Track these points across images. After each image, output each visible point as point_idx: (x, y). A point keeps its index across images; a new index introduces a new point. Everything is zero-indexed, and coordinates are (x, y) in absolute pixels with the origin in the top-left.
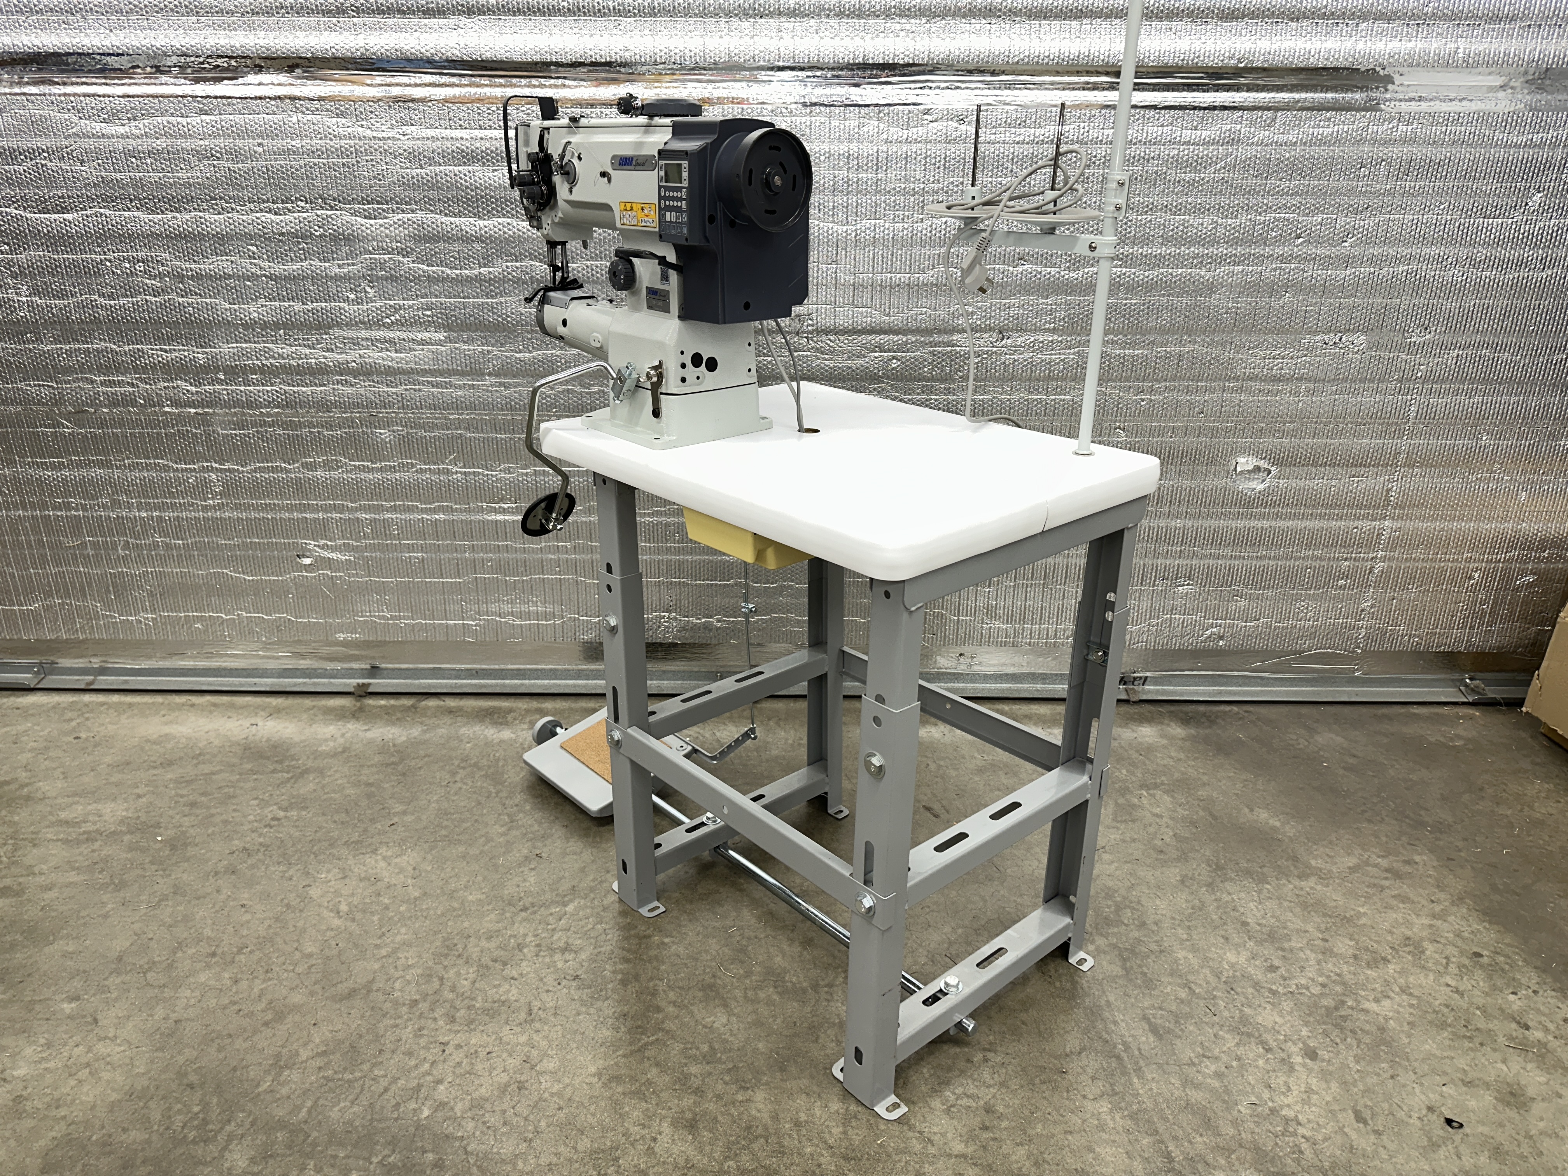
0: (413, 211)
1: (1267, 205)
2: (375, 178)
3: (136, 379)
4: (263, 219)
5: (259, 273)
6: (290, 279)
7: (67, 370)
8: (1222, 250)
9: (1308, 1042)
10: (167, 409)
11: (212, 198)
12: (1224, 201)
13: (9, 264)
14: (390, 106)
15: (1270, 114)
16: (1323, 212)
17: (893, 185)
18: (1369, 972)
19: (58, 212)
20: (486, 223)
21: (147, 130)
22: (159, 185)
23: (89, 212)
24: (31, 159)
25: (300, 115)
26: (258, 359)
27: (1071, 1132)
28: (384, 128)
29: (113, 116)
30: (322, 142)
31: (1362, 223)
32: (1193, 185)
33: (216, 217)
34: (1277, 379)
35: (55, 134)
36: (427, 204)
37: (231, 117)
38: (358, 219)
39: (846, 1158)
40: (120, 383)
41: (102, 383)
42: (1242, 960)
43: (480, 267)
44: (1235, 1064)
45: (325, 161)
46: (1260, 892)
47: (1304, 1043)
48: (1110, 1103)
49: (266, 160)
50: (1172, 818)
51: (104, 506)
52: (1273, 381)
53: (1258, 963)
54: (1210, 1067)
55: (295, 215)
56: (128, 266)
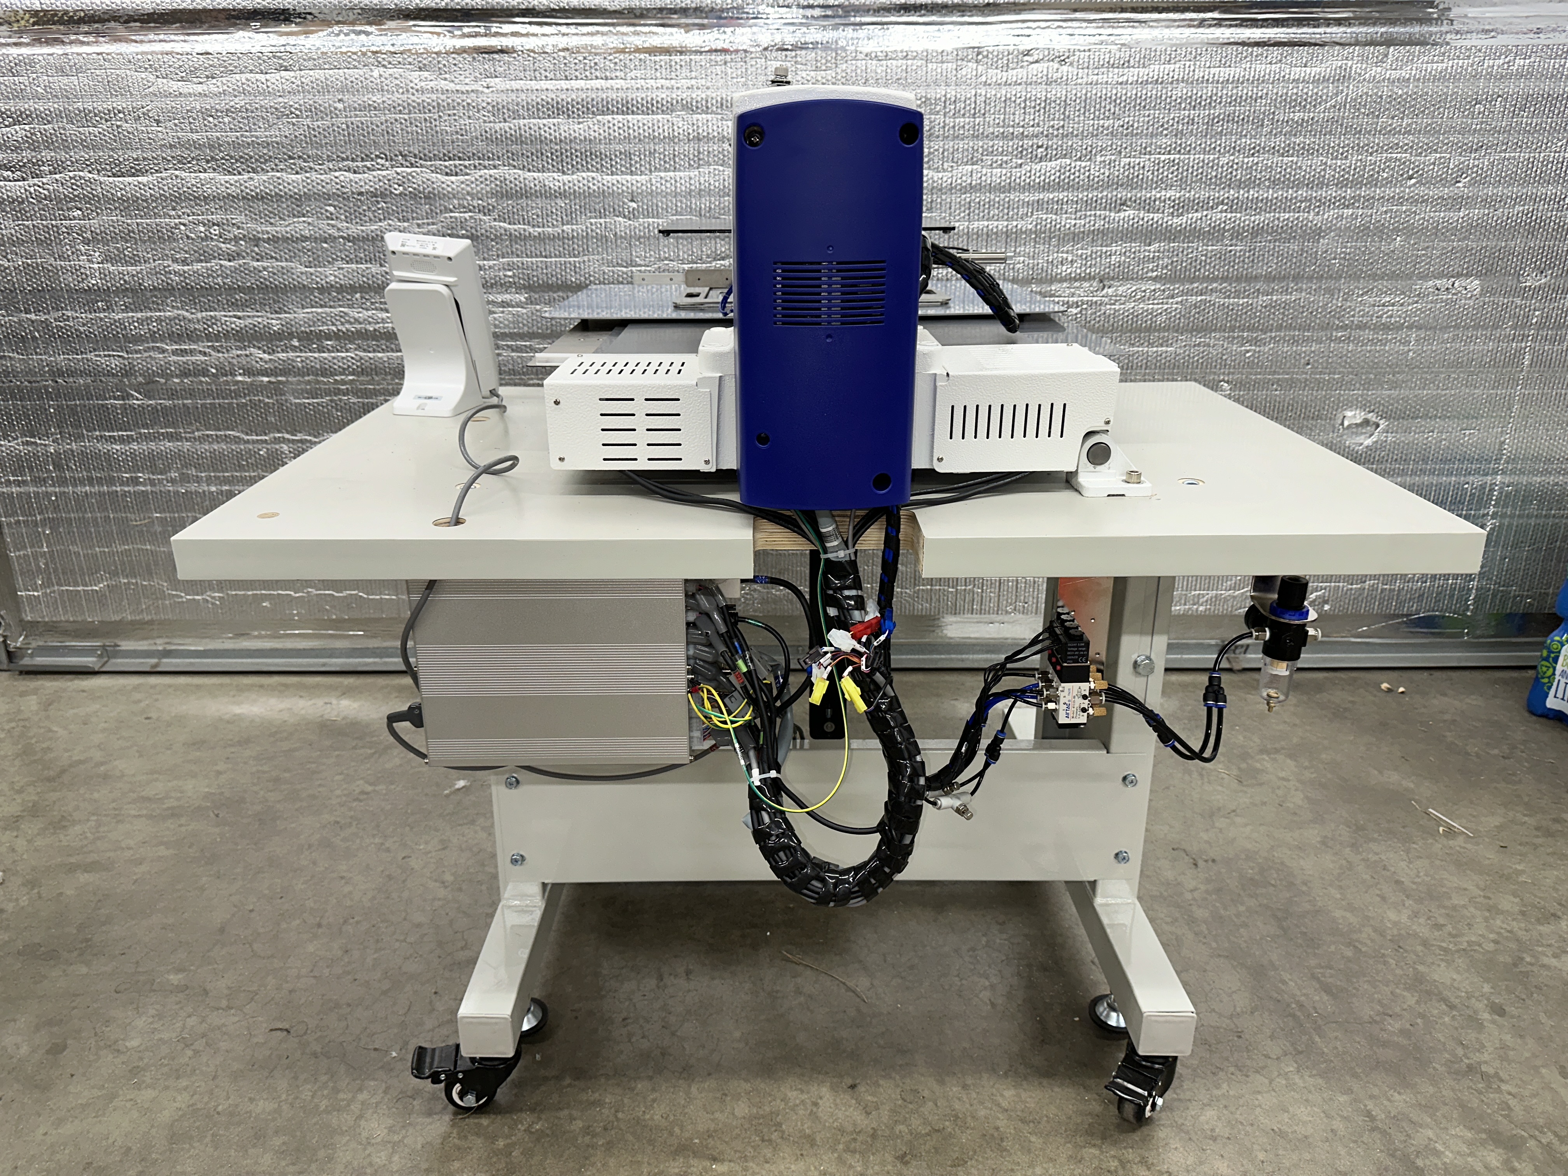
0: (495, 167)
1: (1378, 144)
2: (457, 133)
3: (209, 347)
4: (342, 178)
5: (336, 234)
6: (368, 240)
7: (138, 339)
8: (1333, 192)
9: (1492, 998)
10: (240, 378)
11: (290, 158)
12: (1334, 141)
13: (82, 230)
14: (474, 58)
15: (1382, 49)
16: (1436, 151)
17: (991, 130)
18: (1541, 928)
19: (133, 175)
20: (569, 178)
21: (225, 88)
22: (236, 145)
23: (164, 175)
24: (107, 121)
25: (382, 69)
26: (333, 324)
27: (1259, 1092)
28: (467, 81)
29: (190, 74)
30: (404, 97)
31: (1476, 163)
32: (1302, 125)
33: (294, 177)
34: (1386, 328)
35: (131, 94)
36: (511, 160)
37: (311, 73)
38: (439, 176)
39: (1023, 1121)
40: (192, 352)
41: (175, 353)
42: (1404, 918)
43: (563, 224)
44: (1419, 1021)
45: (406, 117)
46: (1408, 851)
47: (1488, 999)
48: (1296, 1062)
49: (346, 116)
50: (1299, 781)
51: (173, 481)
52: (1383, 330)
53: (1422, 920)
54: (1394, 1026)
55: (374, 173)
56: (202, 229)
